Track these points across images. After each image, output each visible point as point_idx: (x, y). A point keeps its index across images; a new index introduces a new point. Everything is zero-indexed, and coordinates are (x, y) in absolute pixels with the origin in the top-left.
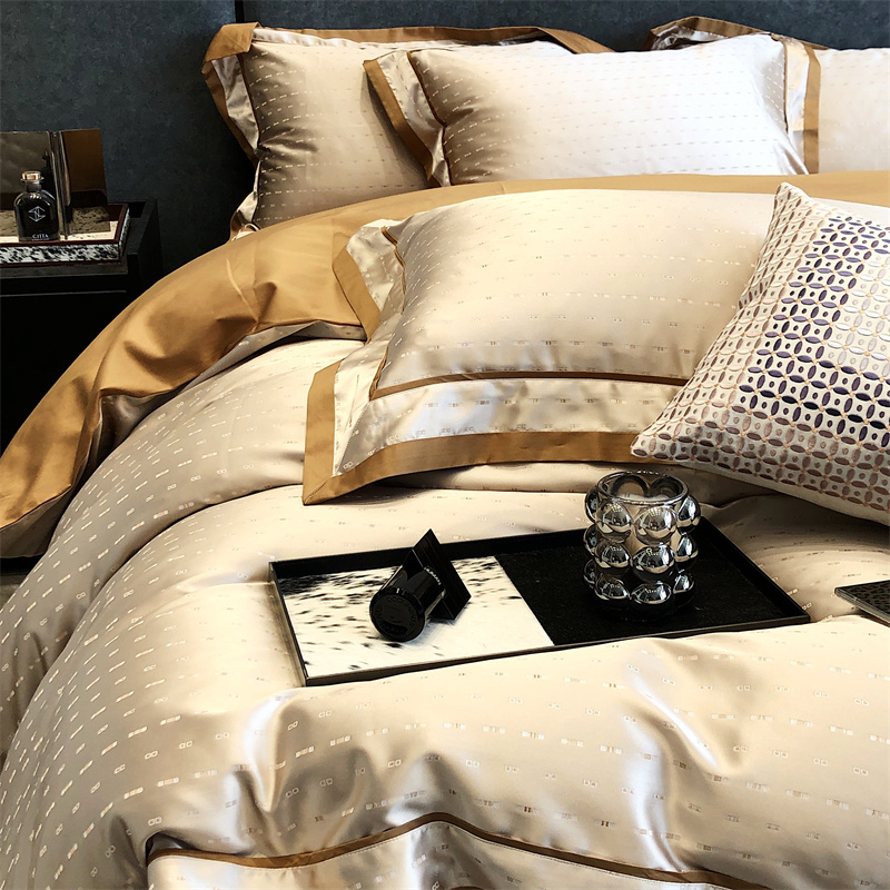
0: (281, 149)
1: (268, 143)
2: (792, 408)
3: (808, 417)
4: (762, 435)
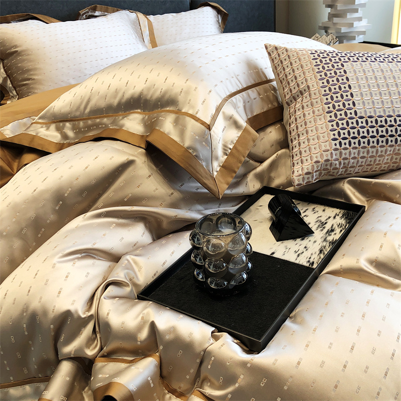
2: (356, 141)
3: (364, 143)
4: (348, 157)
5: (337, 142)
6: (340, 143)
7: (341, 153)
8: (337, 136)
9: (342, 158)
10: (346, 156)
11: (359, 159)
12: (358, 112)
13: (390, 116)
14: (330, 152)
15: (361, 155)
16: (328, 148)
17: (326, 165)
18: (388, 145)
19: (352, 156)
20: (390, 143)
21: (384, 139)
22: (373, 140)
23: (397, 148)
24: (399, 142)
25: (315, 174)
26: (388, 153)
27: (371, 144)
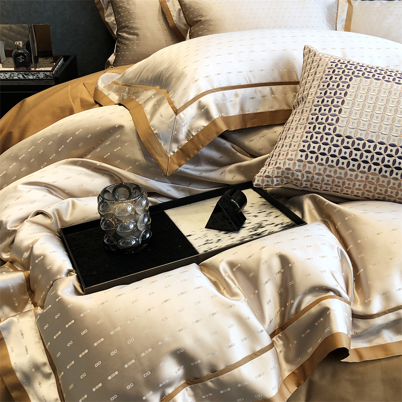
0: (125, 35)
1: (120, 32)
2: (324, 158)
3: (332, 161)
4: (312, 172)
5: (304, 154)
6: (307, 156)
7: (305, 166)
8: (306, 148)
9: (305, 171)
10: (310, 170)
11: (325, 177)
14: (293, 161)
16: (293, 157)
17: (288, 174)
18: (359, 170)
19: (317, 171)
20: (361, 169)
21: (356, 163)
22: (344, 161)
23: (371, 176)
24: (372, 171)
25: (275, 179)
26: (359, 178)
27: (340, 165)
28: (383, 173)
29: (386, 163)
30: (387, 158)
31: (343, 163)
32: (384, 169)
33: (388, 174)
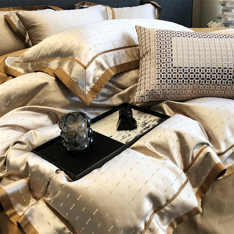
2: (170, 80)
3: (175, 81)
4: (165, 89)
5: (159, 80)
6: (161, 81)
7: (161, 86)
8: (159, 77)
9: (161, 89)
10: (164, 88)
11: (172, 90)
12: (174, 64)
13: (192, 68)
14: (155, 85)
15: (173, 88)
16: (154, 83)
17: (153, 93)
18: (189, 84)
19: (168, 88)
20: (190, 83)
21: (187, 80)
22: (181, 80)
23: (195, 86)
24: (196, 83)
25: (146, 97)
26: (190, 88)
27: (179, 83)
28: (201, 83)
29: (202, 77)
30: (202, 75)
31: (180, 82)
32: (201, 80)
33: (204, 83)
